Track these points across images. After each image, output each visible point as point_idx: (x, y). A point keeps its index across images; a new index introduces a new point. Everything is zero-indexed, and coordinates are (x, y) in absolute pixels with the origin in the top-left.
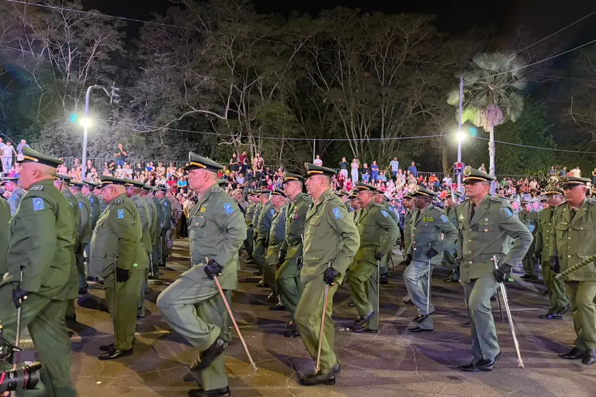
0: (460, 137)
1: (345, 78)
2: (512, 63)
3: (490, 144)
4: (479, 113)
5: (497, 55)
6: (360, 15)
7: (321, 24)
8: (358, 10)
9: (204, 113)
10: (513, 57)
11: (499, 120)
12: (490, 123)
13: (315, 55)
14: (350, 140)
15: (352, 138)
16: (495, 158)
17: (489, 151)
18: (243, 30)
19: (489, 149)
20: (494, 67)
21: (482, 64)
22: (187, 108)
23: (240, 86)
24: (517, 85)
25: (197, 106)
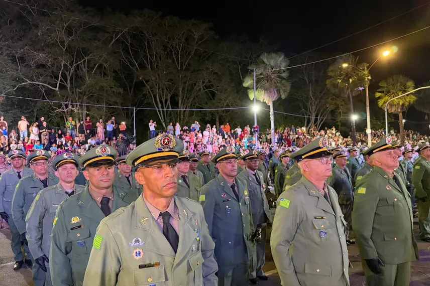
0: (255, 109)
1: (151, 62)
2: (281, 61)
3: (270, 113)
4: (263, 93)
5: (274, 55)
6: (162, 17)
7: (137, 21)
8: (160, 13)
9: (39, 85)
10: (282, 57)
11: (275, 97)
12: (271, 99)
13: (128, 43)
14: (157, 109)
15: (158, 108)
16: (274, 122)
17: (270, 118)
18: (76, 18)
19: (270, 116)
20: (272, 63)
21: (265, 60)
22: (21, 80)
23: (71, 64)
24: (284, 75)
25: (31, 79)
